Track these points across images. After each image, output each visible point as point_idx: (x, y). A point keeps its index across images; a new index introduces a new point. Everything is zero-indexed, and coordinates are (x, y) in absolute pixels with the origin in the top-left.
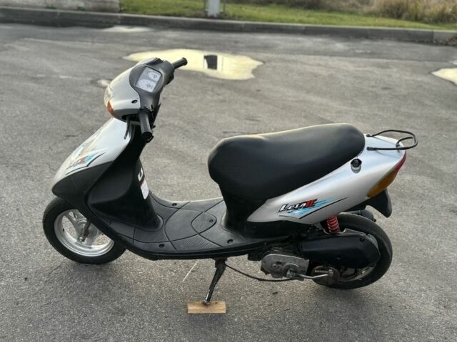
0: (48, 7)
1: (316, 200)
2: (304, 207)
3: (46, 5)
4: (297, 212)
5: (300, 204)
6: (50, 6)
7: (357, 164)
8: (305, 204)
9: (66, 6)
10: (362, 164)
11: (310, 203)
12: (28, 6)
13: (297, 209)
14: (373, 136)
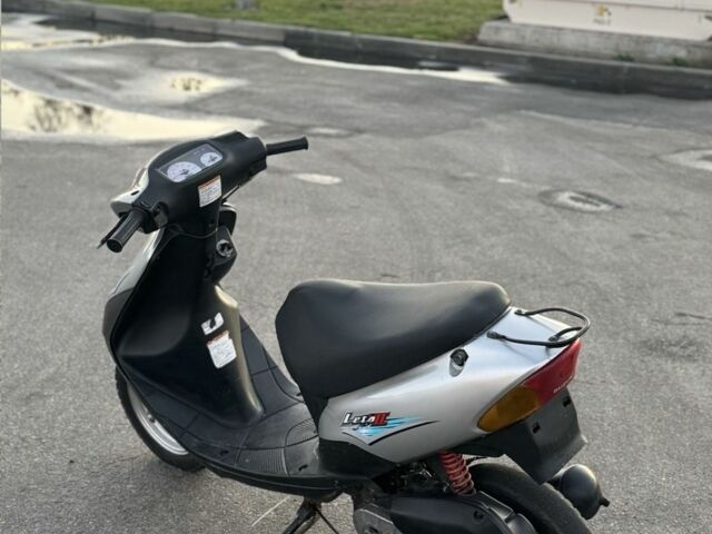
0: (621, 58)
1: (388, 414)
2: (373, 424)
3: (616, 54)
4: (364, 431)
5: (368, 417)
6: (624, 55)
7: (461, 360)
8: (373, 418)
9: (651, 56)
10: (468, 360)
11: (381, 419)
12: (587, 55)
13: (364, 425)
14: (527, 315)
